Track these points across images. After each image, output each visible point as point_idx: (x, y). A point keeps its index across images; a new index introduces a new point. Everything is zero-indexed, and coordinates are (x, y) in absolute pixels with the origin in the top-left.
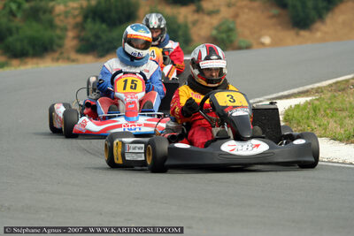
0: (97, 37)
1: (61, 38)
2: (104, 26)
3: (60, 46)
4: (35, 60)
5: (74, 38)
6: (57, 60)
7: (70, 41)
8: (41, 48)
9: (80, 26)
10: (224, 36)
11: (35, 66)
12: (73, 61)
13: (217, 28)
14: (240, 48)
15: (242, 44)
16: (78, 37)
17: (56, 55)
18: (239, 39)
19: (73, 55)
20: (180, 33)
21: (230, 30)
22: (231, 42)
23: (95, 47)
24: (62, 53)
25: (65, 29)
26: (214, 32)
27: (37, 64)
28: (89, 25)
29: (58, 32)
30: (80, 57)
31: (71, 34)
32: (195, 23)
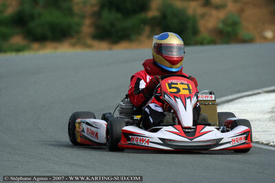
0: (112, 25)
1: (78, 25)
2: (119, 16)
3: (78, 32)
4: (54, 45)
5: (91, 25)
6: (74, 45)
7: (87, 27)
8: (59, 34)
9: (97, 15)
10: (229, 29)
12: (90, 47)
13: (225, 22)
14: (244, 41)
15: (246, 38)
16: (97, 26)
17: (73, 41)
18: (243, 33)
19: (89, 41)
20: (189, 25)
21: (235, 24)
22: (236, 35)
24: (79, 39)
25: (83, 17)
26: (221, 26)
27: (56, 48)
28: (105, 13)
29: (76, 19)
30: (96, 43)
31: (87, 22)
32: (203, 16)
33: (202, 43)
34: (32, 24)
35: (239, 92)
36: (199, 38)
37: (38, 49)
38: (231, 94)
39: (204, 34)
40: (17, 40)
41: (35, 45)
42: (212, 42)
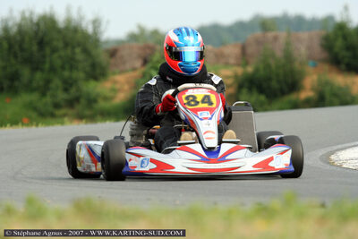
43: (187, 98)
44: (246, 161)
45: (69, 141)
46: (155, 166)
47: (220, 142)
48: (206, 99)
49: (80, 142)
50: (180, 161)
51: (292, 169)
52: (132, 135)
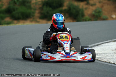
0: (48, 13)
1: (33, 13)
2: (51, 9)
3: (33, 16)
4: (23, 21)
5: (39, 13)
6: (31, 21)
7: (37, 14)
8: (25, 17)
9: (41, 9)
10: (97, 14)
11: (22, 24)
12: (38, 22)
13: (95, 11)
15: (104, 18)
16: (41, 13)
17: (31, 19)
18: (103, 16)
19: (38, 20)
20: (80, 12)
21: (99, 12)
22: (100, 16)
23: (47, 17)
24: (34, 19)
25: (35, 9)
26: (94, 13)
27: (24, 23)
28: (45, 8)
29: (33, 11)
30: (41, 21)
31: (37, 11)
32: (86, 9)
33: (86, 21)
34: (14, 13)
35: (102, 41)
36: (84, 18)
37: (17, 23)
38: (99, 42)
39: (87, 16)
40: (8, 19)
41: (15, 22)
42: (90, 20)
43: (60, 36)
44: (78, 57)
45: (23, 48)
46: (50, 58)
47: (70, 51)
48: (66, 37)
49: (26, 49)
50: (58, 57)
51: (92, 60)
52: (42, 47)
